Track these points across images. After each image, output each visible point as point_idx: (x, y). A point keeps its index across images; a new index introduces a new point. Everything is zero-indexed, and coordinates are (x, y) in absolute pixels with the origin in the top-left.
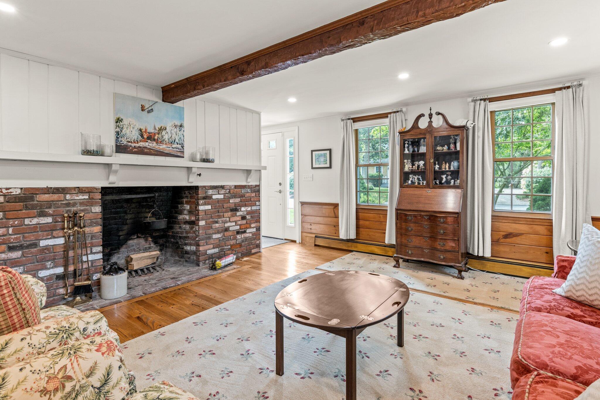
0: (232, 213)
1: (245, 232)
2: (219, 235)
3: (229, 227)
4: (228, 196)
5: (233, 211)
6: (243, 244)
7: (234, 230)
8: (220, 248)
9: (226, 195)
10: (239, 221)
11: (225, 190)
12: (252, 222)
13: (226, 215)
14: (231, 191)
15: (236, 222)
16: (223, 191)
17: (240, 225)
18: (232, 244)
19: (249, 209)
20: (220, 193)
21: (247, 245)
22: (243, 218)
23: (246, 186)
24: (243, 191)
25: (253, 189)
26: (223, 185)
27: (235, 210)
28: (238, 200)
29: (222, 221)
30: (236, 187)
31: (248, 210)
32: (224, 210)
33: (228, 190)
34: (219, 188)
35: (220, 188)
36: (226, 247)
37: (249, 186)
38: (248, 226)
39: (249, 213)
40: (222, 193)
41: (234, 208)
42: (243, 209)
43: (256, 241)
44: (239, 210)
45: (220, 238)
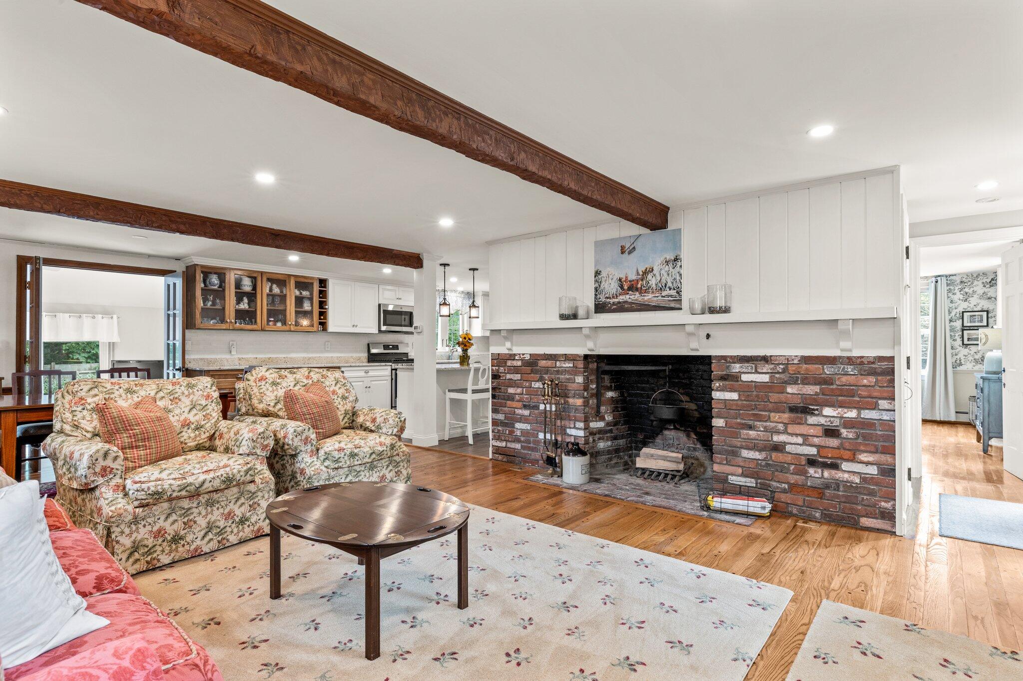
0: (793, 415)
1: (835, 466)
2: (757, 453)
3: (785, 443)
4: (780, 378)
5: (797, 412)
6: (828, 492)
7: (801, 455)
8: (759, 481)
9: (777, 376)
10: (817, 437)
11: (772, 366)
12: (862, 448)
13: (775, 416)
14: (792, 369)
15: (805, 437)
16: (767, 368)
17: (819, 447)
18: (792, 482)
19: (852, 414)
20: (759, 370)
21: (843, 500)
22: (830, 432)
23: (840, 357)
24: (828, 370)
25: (866, 367)
26: (768, 354)
27: (802, 410)
28: (811, 390)
29: (765, 427)
30: (806, 360)
31: (845, 415)
32: (771, 406)
33: (781, 366)
34: (757, 360)
35: (760, 361)
36: (774, 484)
37: (849, 358)
38: (847, 454)
39: (849, 424)
40: (764, 371)
41: (802, 405)
42: (828, 411)
43: (880, 501)
44: (816, 412)
45: (759, 460)
